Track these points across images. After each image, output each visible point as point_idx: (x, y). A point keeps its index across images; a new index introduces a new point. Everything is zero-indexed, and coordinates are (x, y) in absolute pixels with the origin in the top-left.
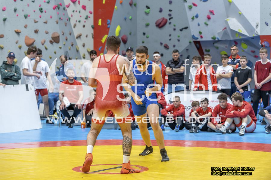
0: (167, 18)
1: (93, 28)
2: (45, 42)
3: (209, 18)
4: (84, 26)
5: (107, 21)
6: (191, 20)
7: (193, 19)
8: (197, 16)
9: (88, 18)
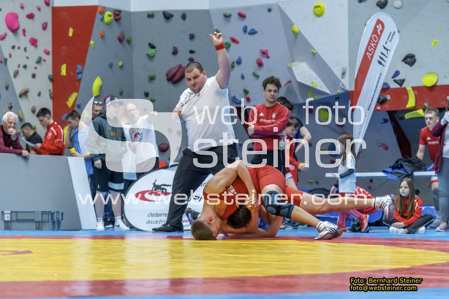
3: (260, 64)
4: (34, 76)
5: (76, 68)
8: (239, 62)
9: (42, 61)
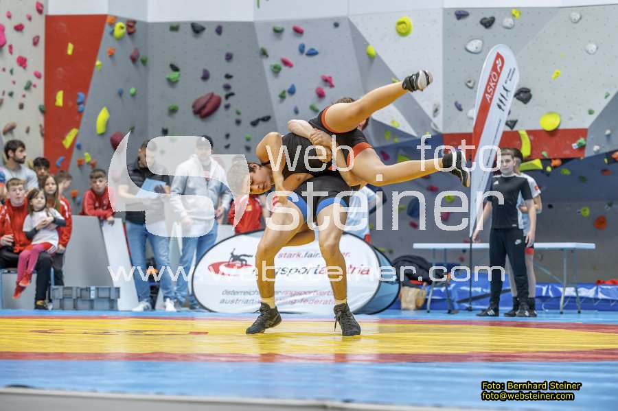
0: (221, 93)
1: (43, 111)
3: (321, 95)
4: (21, 107)
5: (77, 96)
6: (279, 99)
7: (282, 97)
8: (292, 91)
9: (32, 88)
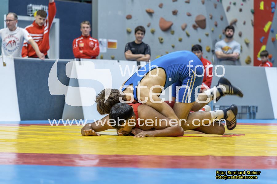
1: (253, 13)
2: (186, 26)
4: (241, 10)
5: (271, 4)
